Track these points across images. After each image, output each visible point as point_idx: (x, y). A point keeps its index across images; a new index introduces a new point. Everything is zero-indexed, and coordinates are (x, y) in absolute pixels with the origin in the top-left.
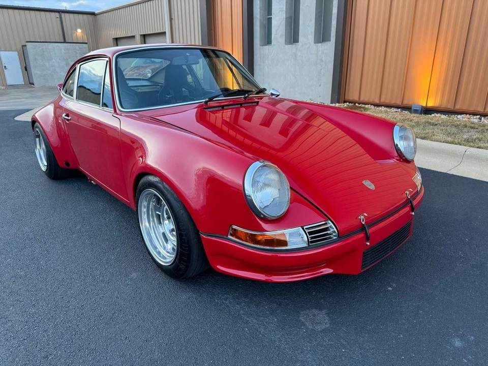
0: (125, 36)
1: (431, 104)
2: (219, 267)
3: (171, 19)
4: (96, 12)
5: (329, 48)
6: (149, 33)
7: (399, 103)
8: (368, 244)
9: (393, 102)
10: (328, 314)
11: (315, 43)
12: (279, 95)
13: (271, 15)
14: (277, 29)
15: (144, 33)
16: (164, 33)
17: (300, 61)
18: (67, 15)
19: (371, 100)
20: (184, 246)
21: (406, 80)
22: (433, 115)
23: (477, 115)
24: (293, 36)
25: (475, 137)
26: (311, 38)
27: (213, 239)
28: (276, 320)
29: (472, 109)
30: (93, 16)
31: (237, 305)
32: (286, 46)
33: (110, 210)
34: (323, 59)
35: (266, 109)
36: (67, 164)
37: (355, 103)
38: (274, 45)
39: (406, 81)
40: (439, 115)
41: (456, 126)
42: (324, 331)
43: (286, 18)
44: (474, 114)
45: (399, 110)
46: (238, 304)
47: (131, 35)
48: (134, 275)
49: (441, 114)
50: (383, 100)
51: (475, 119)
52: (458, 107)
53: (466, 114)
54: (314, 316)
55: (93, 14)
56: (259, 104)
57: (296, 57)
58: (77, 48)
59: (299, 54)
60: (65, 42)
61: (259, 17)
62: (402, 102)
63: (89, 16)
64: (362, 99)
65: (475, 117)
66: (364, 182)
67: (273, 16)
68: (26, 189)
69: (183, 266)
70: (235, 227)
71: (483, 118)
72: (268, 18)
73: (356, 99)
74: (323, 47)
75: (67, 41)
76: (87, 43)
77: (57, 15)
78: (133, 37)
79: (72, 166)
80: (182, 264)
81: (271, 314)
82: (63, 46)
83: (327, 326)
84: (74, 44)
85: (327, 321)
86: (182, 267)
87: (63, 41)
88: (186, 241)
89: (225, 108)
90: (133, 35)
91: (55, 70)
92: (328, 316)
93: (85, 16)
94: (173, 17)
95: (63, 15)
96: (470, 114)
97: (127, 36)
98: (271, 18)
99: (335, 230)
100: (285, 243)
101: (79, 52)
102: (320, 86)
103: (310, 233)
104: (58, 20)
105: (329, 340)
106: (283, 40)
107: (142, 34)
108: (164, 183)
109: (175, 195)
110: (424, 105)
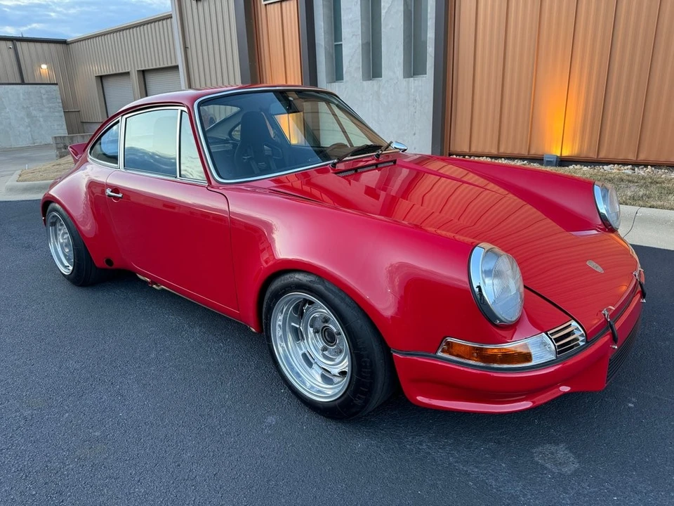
0: (115, 72)
1: (566, 153)
2: (419, 398)
3: (186, 48)
4: (69, 40)
5: (425, 85)
6: (151, 68)
7: (524, 153)
8: (616, 347)
9: (516, 152)
10: (570, 449)
11: (404, 78)
12: (406, 150)
13: (341, 41)
14: (351, 60)
15: (143, 69)
16: (176, 67)
17: (385, 103)
18: (24, 45)
19: (487, 151)
20: (364, 372)
21: (532, 122)
22: (571, 167)
23: (628, 165)
24: (373, 69)
25: (641, 193)
26: (399, 71)
27: (415, 358)
28: (504, 465)
29: (621, 157)
30: (64, 46)
31: (440, 451)
32: (364, 82)
33: (190, 326)
34: (417, 98)
35: (408, 170)
36: (109, 262)
37: (464, 156)
38: (346, 81)
39: (532, 124)
40: (578, 167)
41: (610, 181)
42: (575, 473)
43: (362, 45)
44: (625, 164)
45: (526, 162)
46: (440, 448)
47: (124, 71)
48: (271, 419)
49: (581, 165)
50: (502, 150)
51: (627, 170)
52: (602, 155)
53: (614, 164)
54: (552, 453)
55: (64, 42)
56: (397, 163)
57: (379, 97)
58: (43, 91)
59: (383, 93)
60: (23, 83)
61: (323, 44)
62: (529, 151)
63: (58, 45)
64: (473, 150)
65: (626, 167)
66: (588, 263)
67: (343, 43)
68: (43, 303)
69: (360, 401)
70: (449, 339)
71: (636, 169)
72: (336, 45)
73: (466, 149)
74: (416, 82)
75: (26, 82)
76: (57, 84)
77: (10, 44)
78: (128, 74)
79: (116, 265)
80: (359, 398)
81: (494, 458)
82: (20, 89)
83: (577, 466)
84: (39, 86)
85: (572, 459)
86: (358, 402)
87: (20, 82)
88: (368, 364)
89: (359, 171)
90: (127, 71)
91: (10, 124)
92: (571, 452)
93: (52, 46)
94: (188, 45)
95: (18, 44)
96: (618, 164)
97: (118, 72)
98: (341, 45)
99: (583, 332)
100: (528, 357)
101: (46, 96)
102: (415, 134)
103: (557, 340)
104: (12, 52)
105: (588, 486)
106: (359, 74)
107: (140, 69)
108: (327, 283)
109: (347, 299)
110: (559, 155)
